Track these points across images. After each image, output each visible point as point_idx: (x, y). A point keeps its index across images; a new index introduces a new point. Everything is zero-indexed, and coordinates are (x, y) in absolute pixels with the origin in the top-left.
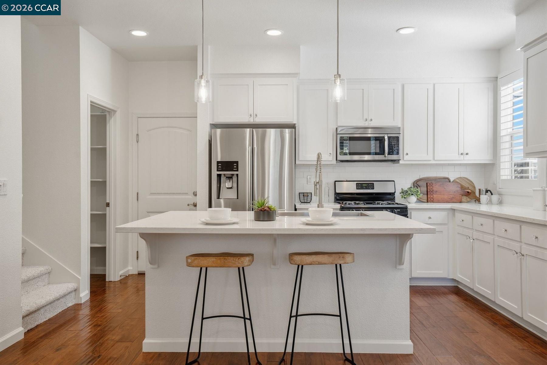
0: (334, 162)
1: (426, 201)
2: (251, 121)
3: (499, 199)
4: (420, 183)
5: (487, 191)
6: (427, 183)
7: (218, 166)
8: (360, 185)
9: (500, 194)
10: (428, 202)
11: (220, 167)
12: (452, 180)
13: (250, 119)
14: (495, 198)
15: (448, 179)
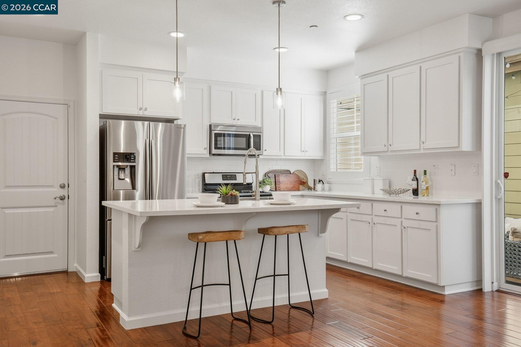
0: (208, 155)
1: (274, 190)
2: (141, 114)
3: (322, 187)
4: (270, 175)
5: (320, 181)
6: (275, 175)
7: (114, 157)
8: (225, 176)
9: (329, 183)
10: (276, 190)
11: (116, 158)
12: (292, 172)
13: (139, 112)
14: (326, 186)
15: (289, 171)
